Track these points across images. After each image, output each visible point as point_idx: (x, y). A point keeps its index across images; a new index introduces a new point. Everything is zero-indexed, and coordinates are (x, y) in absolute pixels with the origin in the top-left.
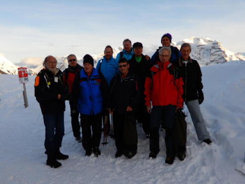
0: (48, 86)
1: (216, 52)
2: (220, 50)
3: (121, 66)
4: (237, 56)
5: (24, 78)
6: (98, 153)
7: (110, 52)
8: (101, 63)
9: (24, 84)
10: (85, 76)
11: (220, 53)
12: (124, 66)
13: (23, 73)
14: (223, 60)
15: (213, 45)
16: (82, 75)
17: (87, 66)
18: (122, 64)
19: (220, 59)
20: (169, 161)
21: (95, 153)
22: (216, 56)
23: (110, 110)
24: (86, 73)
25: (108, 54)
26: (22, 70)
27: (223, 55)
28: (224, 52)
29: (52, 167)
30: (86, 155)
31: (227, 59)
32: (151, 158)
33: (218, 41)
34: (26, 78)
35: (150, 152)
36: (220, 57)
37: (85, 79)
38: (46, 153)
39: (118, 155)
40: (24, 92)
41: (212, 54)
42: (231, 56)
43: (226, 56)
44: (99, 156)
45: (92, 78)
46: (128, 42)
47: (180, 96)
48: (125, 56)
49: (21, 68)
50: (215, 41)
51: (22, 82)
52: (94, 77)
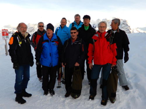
0: (20, 45)
1: (125, 26)
2: (127, 25)
3: (72, 33)
4: (137, 29)
5: (5, 36)
6: (53, 93)
7: (64, 22)
8: (58, 30)
9: (6, 40)
10: (47, 39)
11: (127, 27)
12: (75, 33)
13: (5, 33)
14: (128, 31)
15: (124, 22)
16: (45, 38)
17: (49, 31)
18: (73, 31)
19: (127, 30)
20: (104, 103)
21: (50, 93)
22: (125, 29)
23: (63, 64)
24: (48, 37)
25: (63, 23)
26: (5, 31)
27: (129, 28)
28: (129, 27)
29: (19, 103)
30: (44, 94)
31: (131, 31)
32: (91, 100)
33: (126, 20)
34: (7, 36)
35: (90, 95)
36: (127, 29)
37: (47, 41)
38: (15, 93)
39: (67, 96)
40: (5, 45)
41: (122, 27)
42: (134, 29)
43: (130, 29)
44: (53, 95)
45: (52, 40)
46: (78, 16)
47: (115, 57)
48: (75, 26)
49: (4, 30)
50: (125, 20)
51: (4, 39)
52: (53, 40)
